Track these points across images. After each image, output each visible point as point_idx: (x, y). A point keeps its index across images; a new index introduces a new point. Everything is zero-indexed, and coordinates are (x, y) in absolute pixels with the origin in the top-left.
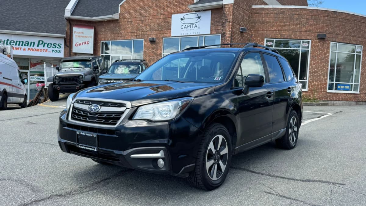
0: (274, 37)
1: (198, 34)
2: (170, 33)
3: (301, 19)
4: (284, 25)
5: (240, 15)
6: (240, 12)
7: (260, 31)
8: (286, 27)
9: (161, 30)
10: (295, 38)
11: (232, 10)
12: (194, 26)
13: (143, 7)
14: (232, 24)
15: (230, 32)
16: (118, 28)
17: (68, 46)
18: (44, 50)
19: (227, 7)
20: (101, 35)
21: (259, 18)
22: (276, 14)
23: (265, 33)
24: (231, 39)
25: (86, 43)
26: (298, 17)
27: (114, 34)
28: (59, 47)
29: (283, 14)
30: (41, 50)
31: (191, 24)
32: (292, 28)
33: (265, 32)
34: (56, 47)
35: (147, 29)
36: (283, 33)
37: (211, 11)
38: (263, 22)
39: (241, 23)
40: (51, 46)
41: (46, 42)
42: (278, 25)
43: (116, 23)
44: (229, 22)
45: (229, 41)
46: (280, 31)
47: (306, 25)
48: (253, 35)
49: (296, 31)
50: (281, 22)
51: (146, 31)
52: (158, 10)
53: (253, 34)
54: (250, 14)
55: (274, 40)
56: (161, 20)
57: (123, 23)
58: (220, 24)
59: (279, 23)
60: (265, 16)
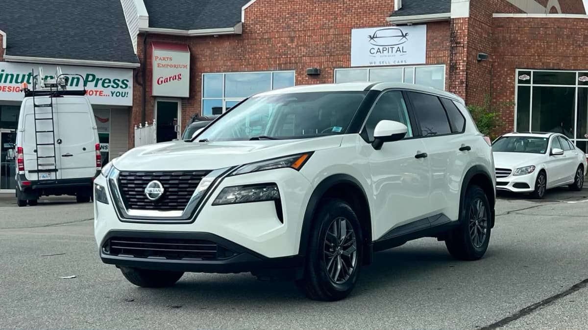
0: (532, 67)
1: (403, 63)
2: (349, 60)
3: (576, 36)
4: (547, 47)
5: (476, 33)
6: (477, 29)
7: (507, 57)
8: (551, 49)
9: (331, 56)
10: (566, 68)
11: (467, 29)
12: (395, 50)
13: (293, 14)
14: (467, 51)
15: (465, 64)
16: (240, 50)
17: (139, 84)
18: (96, 92)
19: (458, 23)
20: (203, 62)
21: (504, 35)
22: (533, 27)
23: (517, 60)
24: (466, 74)
25: (177, 77)
26: (570, 33)
27: (231, 59)
28: (124, 86)
29: (546, 28)
30: (91, 93)
31: (389, 47)
32: (560, 51)
33: (517, 57)
34: (118, 85)
35: (302, 54)
36: (547, 59)
37: (426, 26)
38: (512, 42)
39: (478, 47)
40: (109, 84)
41: (100, 78)
42: (538, 46)
43: (237, 42)
44: (463, 46)
45: (463, 78)
46: (541, 57)
47: (583, 46)
48: (496, 64)
49: (569, 57)
50: (542, 41)
51: (300, 56)
52: (324, 19)
53: (495, 62)
54: (490, 28)
55: (532, 71)
56: (330, 38)
57: (252, 42)
58: (443, 47)
59: (539, 44)
60: (515, 31)
